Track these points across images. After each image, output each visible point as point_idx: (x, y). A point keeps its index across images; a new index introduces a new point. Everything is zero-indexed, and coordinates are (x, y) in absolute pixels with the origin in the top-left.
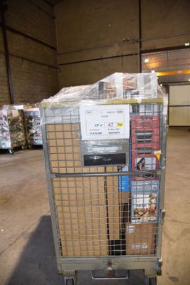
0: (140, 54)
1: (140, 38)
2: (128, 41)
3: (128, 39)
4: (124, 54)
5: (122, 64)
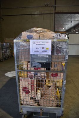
0: (55, 14)
1: (55, 5)
2: (48, 5)
3: (48, 4)
4: (45, 13)
5: (44, 18)
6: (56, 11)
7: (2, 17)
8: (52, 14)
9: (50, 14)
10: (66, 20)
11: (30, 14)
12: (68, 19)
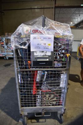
6: (57, 5)
7: (3, 11)
8: (52, 8)
9: (50, 8)
10: (73, 13)
11: (30, 8)
12: (76, 13)
